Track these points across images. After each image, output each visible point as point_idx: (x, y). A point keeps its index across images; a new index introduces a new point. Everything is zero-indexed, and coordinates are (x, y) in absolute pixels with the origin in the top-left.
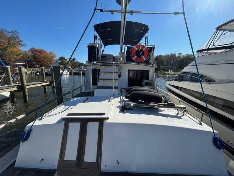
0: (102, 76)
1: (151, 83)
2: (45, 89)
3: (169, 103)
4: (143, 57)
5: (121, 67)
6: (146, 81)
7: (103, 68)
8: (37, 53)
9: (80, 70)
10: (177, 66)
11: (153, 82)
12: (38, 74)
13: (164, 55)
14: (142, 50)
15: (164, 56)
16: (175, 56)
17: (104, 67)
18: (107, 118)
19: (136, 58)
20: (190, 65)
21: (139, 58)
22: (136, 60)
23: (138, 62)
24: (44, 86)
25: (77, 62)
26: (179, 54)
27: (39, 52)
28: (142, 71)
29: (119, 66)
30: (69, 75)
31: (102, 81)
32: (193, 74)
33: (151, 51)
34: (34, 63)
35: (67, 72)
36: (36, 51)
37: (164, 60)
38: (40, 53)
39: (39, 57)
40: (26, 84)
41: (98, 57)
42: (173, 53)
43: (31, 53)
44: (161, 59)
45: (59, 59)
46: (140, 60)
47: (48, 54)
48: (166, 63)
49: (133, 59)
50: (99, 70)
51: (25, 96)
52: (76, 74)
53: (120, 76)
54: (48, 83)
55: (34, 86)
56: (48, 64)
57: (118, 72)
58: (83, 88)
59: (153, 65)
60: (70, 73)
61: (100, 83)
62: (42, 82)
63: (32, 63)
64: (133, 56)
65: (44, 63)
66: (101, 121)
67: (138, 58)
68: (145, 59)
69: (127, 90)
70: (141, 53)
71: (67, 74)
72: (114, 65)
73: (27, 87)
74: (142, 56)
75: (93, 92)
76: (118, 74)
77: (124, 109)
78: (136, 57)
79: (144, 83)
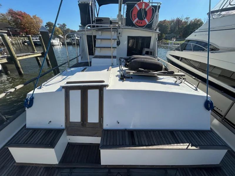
0: (98, 43)
1: (151, 52)
2: (38, 60)
3: (169, 71)
4: (146, 19)
5: (120, 33)
6: (146, 50)
7: (99, 34)
8: (18, 17)
9: (73, 40)
10: (181, 34)
11: (154, 51)
12: (26, 44)
13: (168, 20)
14: (145, 9)
15: (169, 22)
16: (181, 21)
17: (100, 32)
18: (106, 86)
19: (137, 22)
20: (196, 31)
21: (141, 21)
22: (136, 23)
23: (139, 26)
24: (36, 57)
25: (68, 29)
26: (186, 18)
27: (20, 15)
28: (143, 38)
29: (117, 32)
30: (61, 46)
31: (99, 49)
32: (198, 42)
33: (156, 12)
34: (18, 30)
35: (59, 41)
36: (15, 14)
37: (168, 26)
38: (22, 17)
39: (22, 23)
40: (16, 56)
41: (92, 20)
42: (180, 17)
43: (10, 18)
44: (165, 25)
45: (46, 25)
46: (141, 23)
47: (32, 18)
48: (169, 31)
49: (134, 22)
50: (95, 37)
51: (18, 68)
52: (69, 44)
53: (118, 43)
54: (40, 55)
55: (24, 57)
56: (34, 31)
57: (116, 39)
58: (80, 58)
59: (155, 30)
60: (62, 43)
61: (97, 52)
62: (33, 53)
63: (16, 31)
64: (133, 18)
65: (30, 31)
66: (101, 88)
67: (139, 21)
68: (148, 23)
69: (126, 60)
70: (143, 14)
71: (59, 44)
72: (112, 30)
73: (18, 58)
74: (144, 18)
75: (90, 62)
76: (116, 41)
77: (123, 78)
78: (137, 19)
79: (144, 52)
